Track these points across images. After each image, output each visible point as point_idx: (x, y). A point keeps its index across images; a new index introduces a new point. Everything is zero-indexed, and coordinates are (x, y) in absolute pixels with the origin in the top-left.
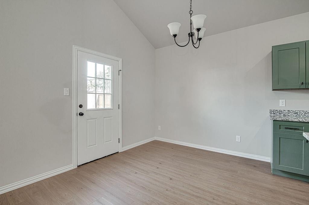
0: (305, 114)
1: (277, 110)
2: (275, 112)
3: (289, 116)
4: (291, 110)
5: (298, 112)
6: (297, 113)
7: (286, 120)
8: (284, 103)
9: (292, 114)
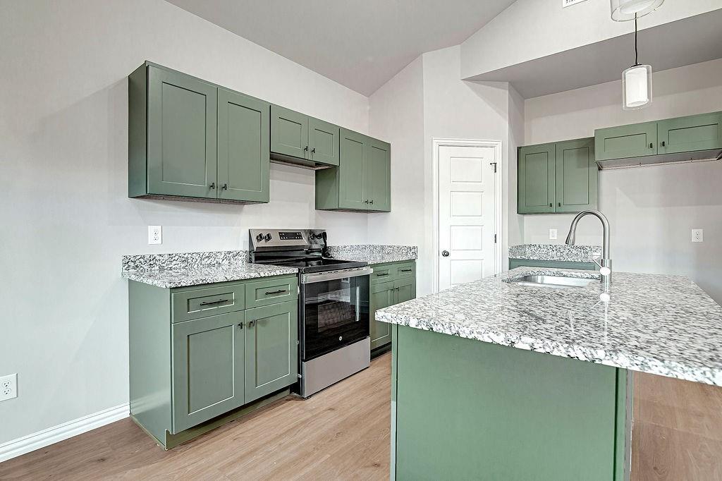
0: (201, 260)
1: (143, 257)
2: (137, 263)
3: (171, 269)
4: (174, 252)
5: (190, 255)
6: (187, 258)
7: (201, 282)
8: (159, 235)
9: (177, 262)
